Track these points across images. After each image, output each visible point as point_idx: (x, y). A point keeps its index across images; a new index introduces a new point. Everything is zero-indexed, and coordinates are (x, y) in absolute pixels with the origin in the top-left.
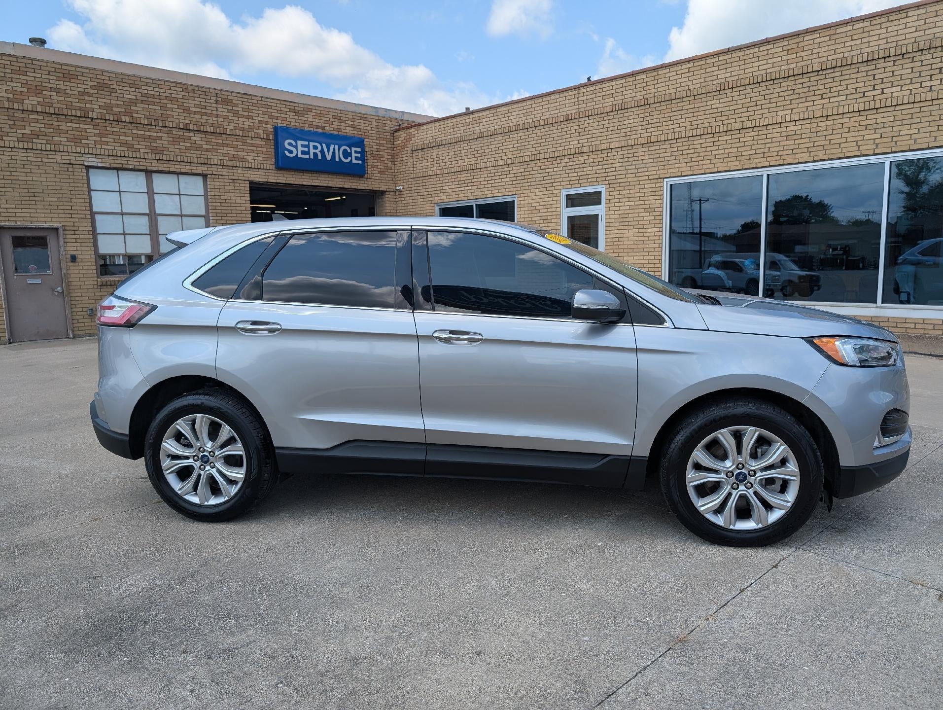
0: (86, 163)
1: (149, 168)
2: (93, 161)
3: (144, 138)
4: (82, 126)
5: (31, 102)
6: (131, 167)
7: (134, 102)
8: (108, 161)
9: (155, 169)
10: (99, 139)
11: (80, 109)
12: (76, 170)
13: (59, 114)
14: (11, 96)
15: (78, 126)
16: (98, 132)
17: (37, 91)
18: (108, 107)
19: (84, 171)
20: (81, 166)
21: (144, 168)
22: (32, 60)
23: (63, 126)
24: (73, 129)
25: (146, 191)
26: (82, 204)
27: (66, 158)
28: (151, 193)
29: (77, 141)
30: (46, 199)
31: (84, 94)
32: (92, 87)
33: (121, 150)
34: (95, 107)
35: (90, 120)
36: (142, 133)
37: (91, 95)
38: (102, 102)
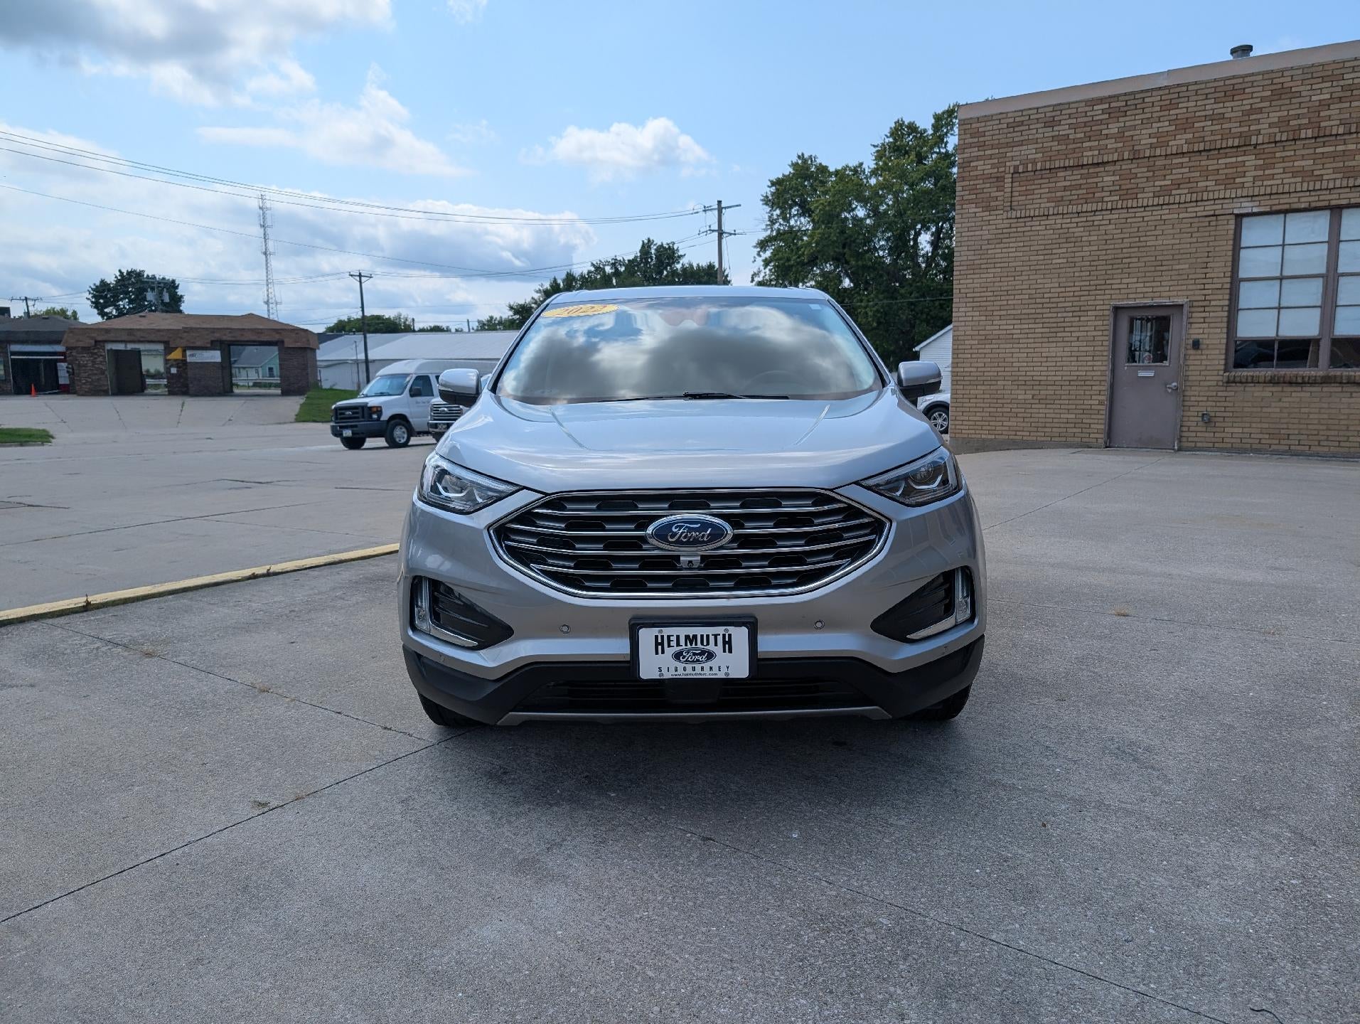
0: (1236, 211)
1: (1333, 203)
2: (1247, 207)
3: (1334, 156)
4: (1240, 159)
5: (1180, 142)
6: (1303, 206)
7: (1325, 105)
8: (1270, 202)
9: (1344, 202)
10: (1261, 173)
11: (1241, 135)
12: (1220, 223)
13: (1210, 150)
14: (1155, 140)
15: (1234, 160)
16: (1261, 162)
17: (1185, 125)
18: (1283, 122)
19: (1232, 222)
20: (1228, 217)
21: (1326, 203)
22: (1188, 85)
23: (1212, 164)
24: (1227, 166)
25: (1327, 239)
26: (1221, 269)
27: (1210, 208)
28: (1334, 242)
29: (1229, 182)
30: (1175, 267)
31: (1253, 111)
32: (1263, 99)
33: (1291, 182)
34: (1264, 127)
35: (1252, 148)
36: (1332, 149)
37: (1260, 110)
38: (1274, 117)
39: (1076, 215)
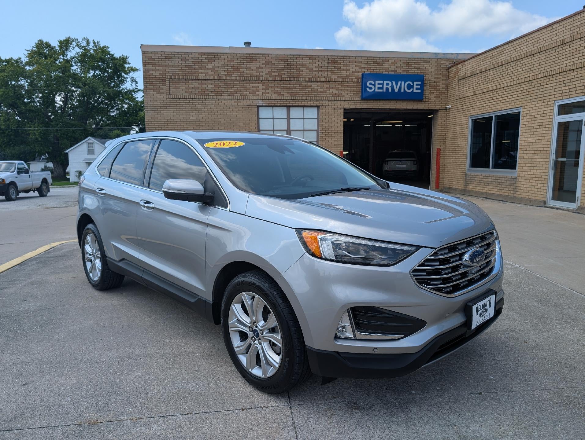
0: (257, 105)
1: (288, 105)
2: (261, 103)
3: (287, 88)
4: (257, 85)
5: (235, 75)
6: (279, 105)
7: (283, 69)
8: (268, 102)
9: (291, 105)
10: (264, 91)
11: (257, 76)
12: (252, 108)
13: (247, 80)
14: (226, 73)
15: (255, 85)
16: (264, 87)
17: (237, 69)
18: (270, 74)
19: (256, 108)
20: (255, 106)
21: (286, 105)
22: (237, 54)
23: (248, 86)
24: (253, 87)
25: (286, 117)
26: (254, 126)
27: (249, 103)
28: (289, 119)
29: (253, 93)
30: (238, 124)
31: (259, 68)
32: (263, 64)
33: (274, 96)
34: (264, 73)
35: (261, 81)
36: (286, 85)
37: (262, 68)
38: (267, 71)
39: (198, 100)
